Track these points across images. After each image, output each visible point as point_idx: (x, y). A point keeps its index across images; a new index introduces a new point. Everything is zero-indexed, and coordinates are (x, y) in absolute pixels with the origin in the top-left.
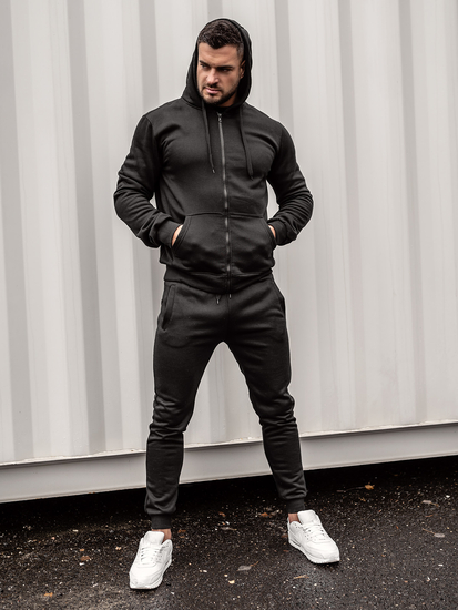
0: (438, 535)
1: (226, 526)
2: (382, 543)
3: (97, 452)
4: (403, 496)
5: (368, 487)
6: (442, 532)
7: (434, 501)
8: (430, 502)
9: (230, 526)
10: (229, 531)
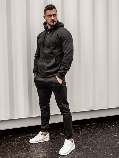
0: (115, 135)
1: (62, 134)
2: (103, 138)
3: (31, 116)
4: (103, 126)
5: (94, 123)
6: (116, 134)
7: (111, 127)
8: (110, 127)
9: (63, 134)
10: (64, 135)
